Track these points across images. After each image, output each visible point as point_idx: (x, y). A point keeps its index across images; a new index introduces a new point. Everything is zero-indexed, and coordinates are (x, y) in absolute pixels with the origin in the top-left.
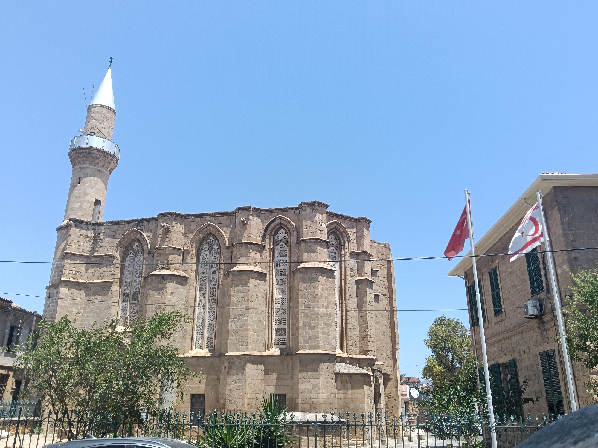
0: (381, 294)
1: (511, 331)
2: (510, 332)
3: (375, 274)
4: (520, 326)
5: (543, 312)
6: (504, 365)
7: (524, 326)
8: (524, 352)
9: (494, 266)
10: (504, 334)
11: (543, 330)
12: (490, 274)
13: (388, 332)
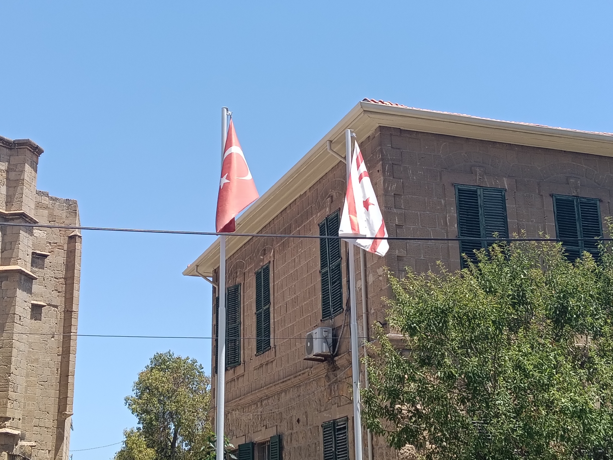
0: (49, 305)
1: (281, 383)
2: (278, 384)
3: (40, 261)
4: (296, 375)
5: (336, 350)
6: (262, 444)
7: (303, 374)
8: (298, 421)
9: (266, 262)
10: (268, 388)
11: (333, 383)
12: (258, 275)
13: (53, 381)
